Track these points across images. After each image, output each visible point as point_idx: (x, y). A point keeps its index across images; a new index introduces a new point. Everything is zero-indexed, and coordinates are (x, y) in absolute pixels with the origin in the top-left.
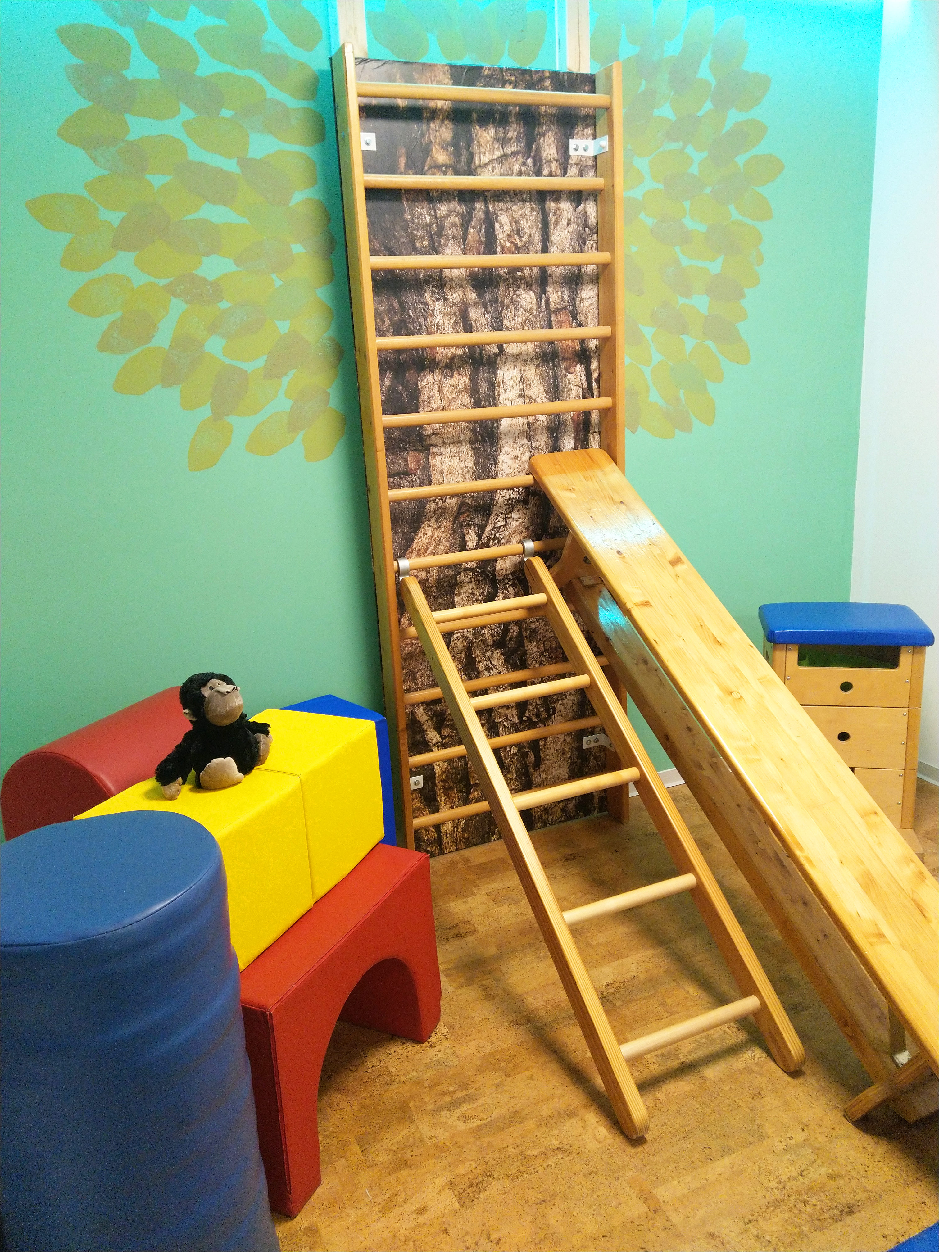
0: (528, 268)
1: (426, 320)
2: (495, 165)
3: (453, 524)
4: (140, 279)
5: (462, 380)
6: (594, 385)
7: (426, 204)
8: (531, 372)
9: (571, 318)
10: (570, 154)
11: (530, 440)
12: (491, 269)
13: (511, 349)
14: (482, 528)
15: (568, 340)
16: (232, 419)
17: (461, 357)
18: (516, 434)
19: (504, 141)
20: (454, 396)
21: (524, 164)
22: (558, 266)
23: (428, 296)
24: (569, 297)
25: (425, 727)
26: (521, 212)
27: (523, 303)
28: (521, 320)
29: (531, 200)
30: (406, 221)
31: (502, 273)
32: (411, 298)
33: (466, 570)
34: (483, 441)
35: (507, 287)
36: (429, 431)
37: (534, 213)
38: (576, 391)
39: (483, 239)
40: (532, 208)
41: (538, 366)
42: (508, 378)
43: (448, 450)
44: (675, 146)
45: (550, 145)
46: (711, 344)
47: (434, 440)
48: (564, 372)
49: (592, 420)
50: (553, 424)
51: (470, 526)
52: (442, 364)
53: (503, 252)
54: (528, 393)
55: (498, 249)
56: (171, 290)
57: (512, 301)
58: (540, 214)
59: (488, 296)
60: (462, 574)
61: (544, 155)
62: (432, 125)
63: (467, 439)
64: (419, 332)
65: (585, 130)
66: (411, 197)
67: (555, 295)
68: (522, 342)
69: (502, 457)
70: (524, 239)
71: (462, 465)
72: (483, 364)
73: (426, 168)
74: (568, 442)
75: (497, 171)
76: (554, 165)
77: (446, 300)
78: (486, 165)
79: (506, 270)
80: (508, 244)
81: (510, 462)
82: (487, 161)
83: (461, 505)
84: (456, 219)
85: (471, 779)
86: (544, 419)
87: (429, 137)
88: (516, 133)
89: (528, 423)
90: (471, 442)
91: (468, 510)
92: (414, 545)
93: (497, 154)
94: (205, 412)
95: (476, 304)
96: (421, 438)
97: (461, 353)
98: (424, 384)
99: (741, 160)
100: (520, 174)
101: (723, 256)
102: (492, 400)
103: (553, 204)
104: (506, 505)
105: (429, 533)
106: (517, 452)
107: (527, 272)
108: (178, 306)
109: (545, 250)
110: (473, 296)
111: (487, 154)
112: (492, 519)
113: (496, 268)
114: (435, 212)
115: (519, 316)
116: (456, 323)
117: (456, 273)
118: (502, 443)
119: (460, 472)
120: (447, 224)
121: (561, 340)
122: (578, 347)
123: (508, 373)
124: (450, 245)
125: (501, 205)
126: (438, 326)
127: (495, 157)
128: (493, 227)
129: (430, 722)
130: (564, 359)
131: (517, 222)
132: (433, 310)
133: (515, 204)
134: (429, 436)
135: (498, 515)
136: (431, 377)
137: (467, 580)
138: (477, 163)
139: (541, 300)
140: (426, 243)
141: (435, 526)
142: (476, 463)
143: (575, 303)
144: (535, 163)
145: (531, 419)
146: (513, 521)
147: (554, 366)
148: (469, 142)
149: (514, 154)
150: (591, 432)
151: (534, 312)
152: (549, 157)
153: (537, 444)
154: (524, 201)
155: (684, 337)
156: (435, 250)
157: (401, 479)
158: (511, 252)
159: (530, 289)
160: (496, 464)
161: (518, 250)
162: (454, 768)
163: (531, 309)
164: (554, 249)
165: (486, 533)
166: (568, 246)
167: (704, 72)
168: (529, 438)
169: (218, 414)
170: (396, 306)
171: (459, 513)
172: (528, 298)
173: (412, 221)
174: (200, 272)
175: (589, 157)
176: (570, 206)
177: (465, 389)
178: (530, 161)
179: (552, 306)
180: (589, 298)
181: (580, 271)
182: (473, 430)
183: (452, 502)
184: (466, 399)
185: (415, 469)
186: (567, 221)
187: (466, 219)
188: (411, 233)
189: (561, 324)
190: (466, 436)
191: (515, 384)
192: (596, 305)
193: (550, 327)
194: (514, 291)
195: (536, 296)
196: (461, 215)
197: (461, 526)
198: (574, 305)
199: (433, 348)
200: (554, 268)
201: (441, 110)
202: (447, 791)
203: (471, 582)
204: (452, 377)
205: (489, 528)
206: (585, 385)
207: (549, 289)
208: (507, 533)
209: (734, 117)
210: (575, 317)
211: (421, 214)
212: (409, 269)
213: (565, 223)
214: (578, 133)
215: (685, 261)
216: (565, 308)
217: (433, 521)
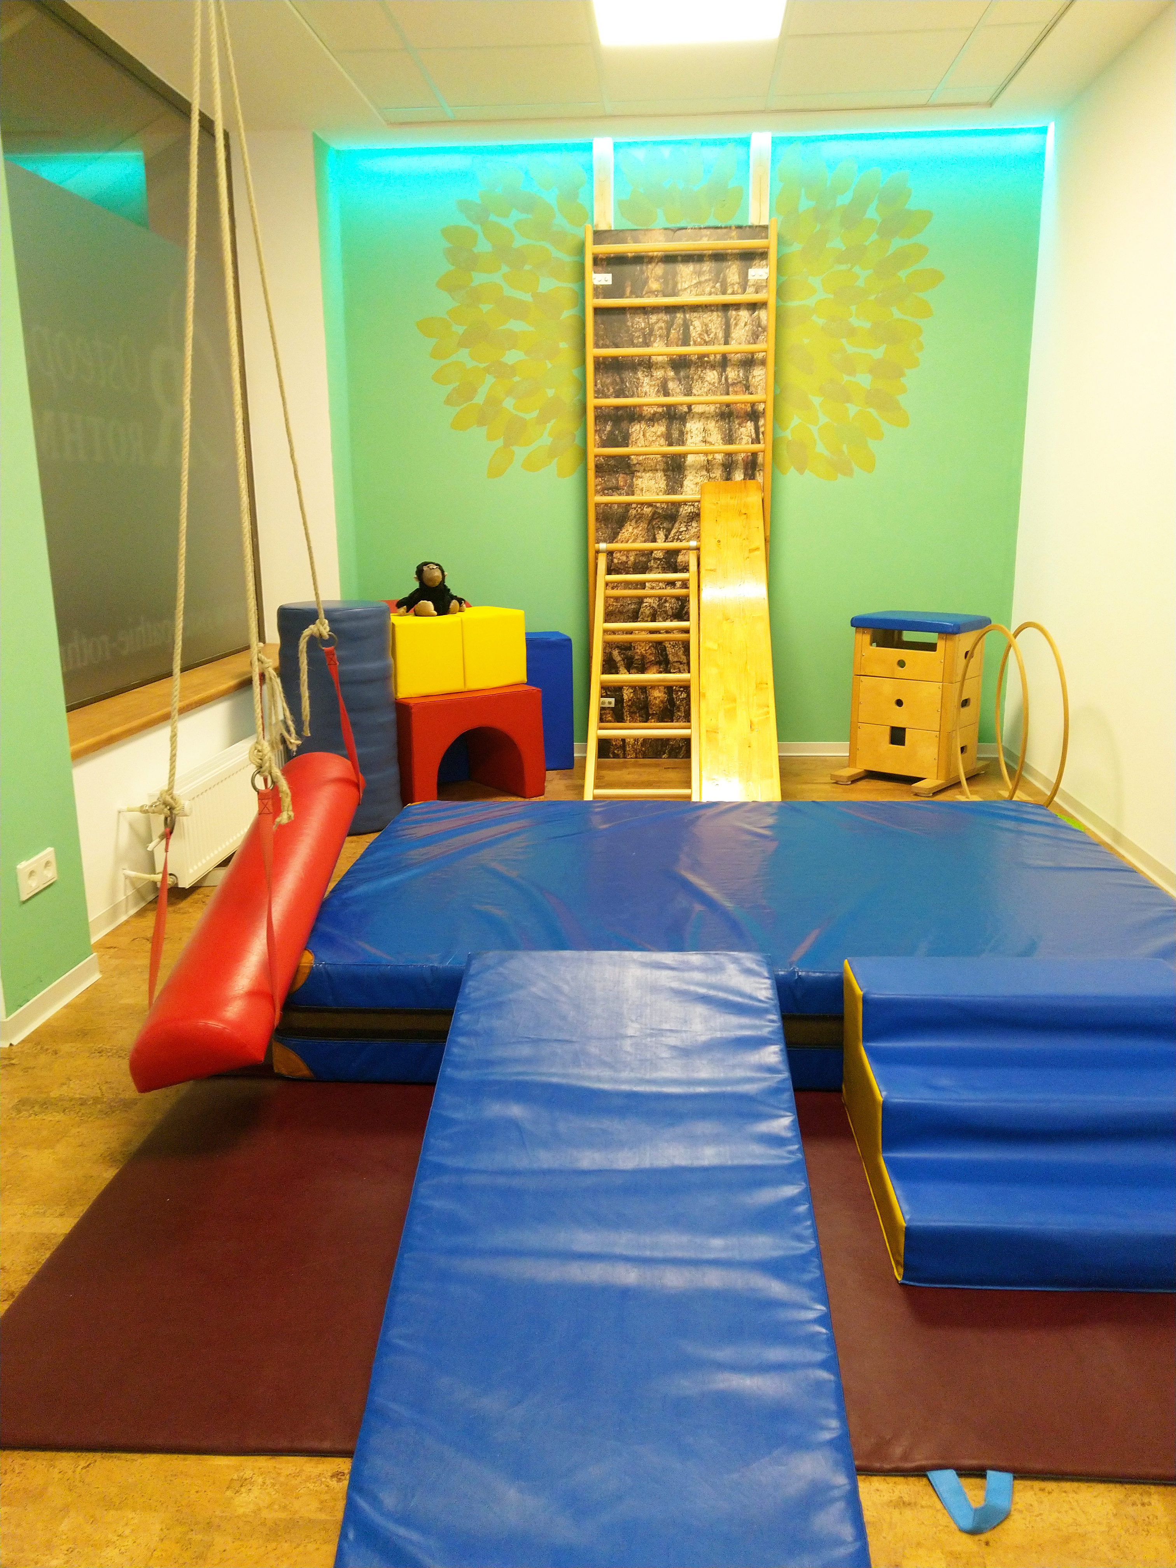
0: (713, 355)
1: (637, 389)
2: (692, 289)
3: (648, 526)
4: (470, 364)
5: (660, 429)
6: (761, 436)
7: (642, 316)
8: (712, 425)
9: (744, 389)
10: (749, 278)
11: (708, 472)
12: (685, 355)
13: (697, 409)
14: (669, 531)
15: (742, 403)
16: (515, 448)
17: (660, 414)
18: (699, 466)
19: (700, 274)
20: (654, 439)
21: (714, 287)
22: (737, 353)
23: (640, 374)
24: (743, 374)
25: (618, 664)
26: (710, 318)
27: (708, 379)
28: (706, 390)
29: (717, 311)
30: (628, 326)
31: (693, 358)
32: (628, 375)
33: (655, 559)
34: (673, 470)
35: (697, 367)
36: (635, 462)
37: (720, 319)
38: (746, 439)
39: (681, 337)
40: (718, 315)
41: (717, 421)
42: (694, 429)
43: (648, 475)
44: (843, 267)
45: (734, 274)
46: (873, 412)
47: (638, 467)
48: (737, 426)
49: (759, 461)
50: (727, 462)
51: (660, 528)
52: (646, 418)
53: (695, 344)
54: (709, 439)
55: (692, 343)
56: (487, 370)
57: (700, 377)
58: (724, 319)
59: (682, 374)
60: (652, 561)
61: (729, 280)
62: (650, 266)
63: (662, 468)
64: (632, 396)
65: (761, 262)
66: (633, 311)
67: (732, 374)
68: (707, 404)
69: (686, 483)
70: (711, 336)
71: (657, 486)
72: (676, 419)
73: (644, 293)
74: (739, 476)
75: (694, 292)
76: (736, 287)
77: (652, 376)
78: (686, 289)
79: (696, 357)
80: (699, 340)
81: (693, 486)
82: (687, 286)
83: (654, 513)
84: (663, 325)
85: (650, 709)
86: (720, 458)
87: (647, 274)
88: (709, 268)
89: (708, 461)
90: (665, 471)
91: (659, 517)
92: (619, 537)
93: (695, 282)
94: (500, 443)
95: (673, 379)
96: (629, 466)
97: (661, 411)
98: (633, 430)
99: (903, 274)
100: (710, 294)
101: (885, 345)
102: (681, 442)
103: (734, 313)
104: (688, 516)
105: (630, 530)
106: (698, 480)
107: (712, 357)
108: (490, 380)
109: (726, 343)
110: (671, 374)
111: (687, 282)
112: (677, 525)
113: (689, 355)
114: (648, 320)
115: (704, 387)
116: (658, 391)
117: (660, 358)
118: (686, 473)
119: (655, 490)
120: (656, 327)
121: (736, 403)
122: (749, 409)
123: (694, 425)
124: (657, 341)
125: (695, 314)
126: (646, 393)
127: (693, 284)
128: (689, 329)
129: (622, 662)
130: (737, 417)
131: (706, 325)
132: (643, 383)
133: (706, 313)
134: (635, 465)
135: (681, 523)
136: (639, 426)
137: (655, 566)
138: (679, 288)
139: (722, 376)
140: (641, 340)
141: (634, 526)
142: (667, 485)
143: (748, 378)
144: (721, 286)
145: (710, 457)
146: (693, 527)
147: (729, 421)
148: (675, 275)
149: (706, 281)
150: (757, 469)
151: (716, 385)
152: (733, 282)
153: (714, 475)
154: (712, 311)
155: (848, 405)
156: (646, 344)
157: (613, 491)
158: (700, 345)
159: (714, 370)
160: (682, 487)
161: (706, 343)
162: (637, 699)
163: (714, 383)
164: (733, 342)
165: (672, 534)
166: (744, 340)
167: (872, 213)
168: (708, 471)
169: (507, 444)
170: (618, 380)
171: (652, 518)
172: (712, 376)
173: (632, 327)
174: (504, 360)
175: (764, 280)
176: (747, 313)
177: (662, 435)
178: (718, 285)
179: (730, 381)
180: (759, 375)
181: (753, 357)
182: (667, 463)
183: (647, 510)
184: (662, 441)
185: (623, 486)
186: (744, 323)
187: (669, 326)
188: (631, 334)
189: (736, 393)
190: (661, 466)
191: (699, 433)
192: (764, 381)
193: (728, 394)
194: (702, 371)
195: (718, 373)
196: (666, 322)
197: (653, 528)
198: (747, 380)
199: (641, 406)
200: (733, 355)
201: (656, 257)
202: (632, 713)
203: (658, 568)
204: (653, 426)
205: (674, 531)
206: (754, 436)
207: (729, 369)
208: (687, 536)
209: (897, 244)
210: (747, 388)
211: (639, 322)
212: (628, 356)
213: (743, 325)
214: (755, 265)
215: (850, 350)
216: (740, 382)
217: (634, 521)
